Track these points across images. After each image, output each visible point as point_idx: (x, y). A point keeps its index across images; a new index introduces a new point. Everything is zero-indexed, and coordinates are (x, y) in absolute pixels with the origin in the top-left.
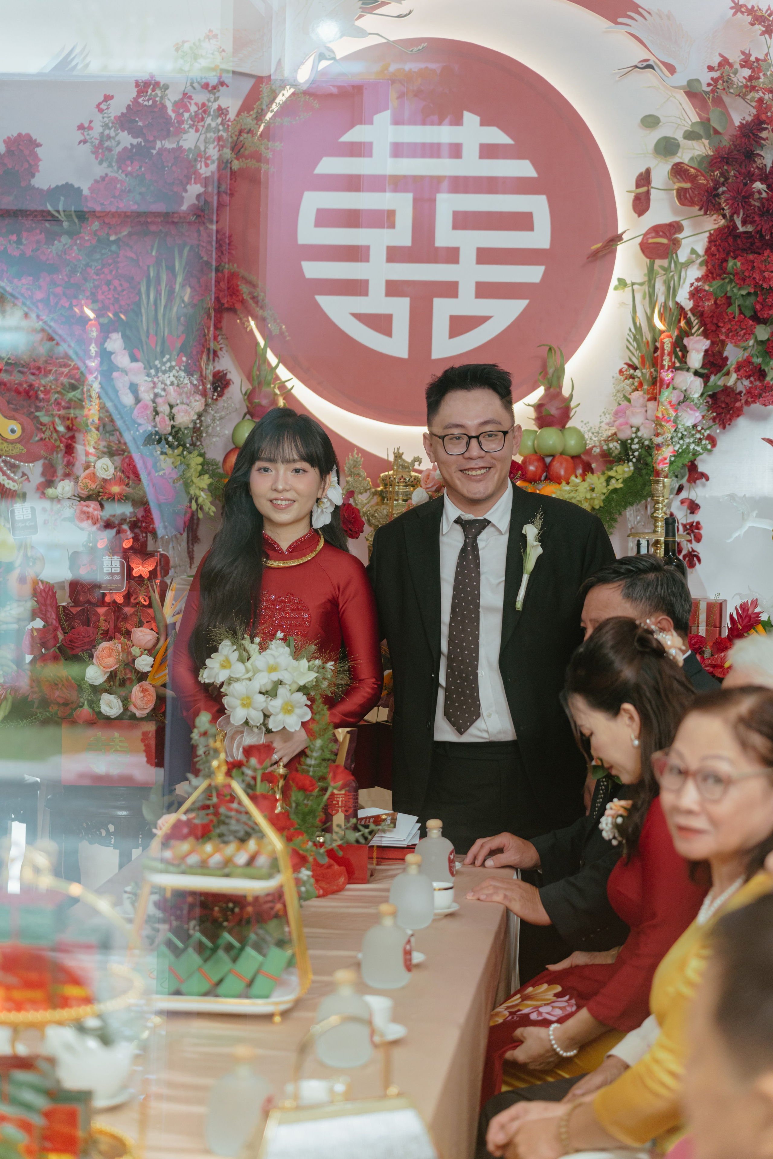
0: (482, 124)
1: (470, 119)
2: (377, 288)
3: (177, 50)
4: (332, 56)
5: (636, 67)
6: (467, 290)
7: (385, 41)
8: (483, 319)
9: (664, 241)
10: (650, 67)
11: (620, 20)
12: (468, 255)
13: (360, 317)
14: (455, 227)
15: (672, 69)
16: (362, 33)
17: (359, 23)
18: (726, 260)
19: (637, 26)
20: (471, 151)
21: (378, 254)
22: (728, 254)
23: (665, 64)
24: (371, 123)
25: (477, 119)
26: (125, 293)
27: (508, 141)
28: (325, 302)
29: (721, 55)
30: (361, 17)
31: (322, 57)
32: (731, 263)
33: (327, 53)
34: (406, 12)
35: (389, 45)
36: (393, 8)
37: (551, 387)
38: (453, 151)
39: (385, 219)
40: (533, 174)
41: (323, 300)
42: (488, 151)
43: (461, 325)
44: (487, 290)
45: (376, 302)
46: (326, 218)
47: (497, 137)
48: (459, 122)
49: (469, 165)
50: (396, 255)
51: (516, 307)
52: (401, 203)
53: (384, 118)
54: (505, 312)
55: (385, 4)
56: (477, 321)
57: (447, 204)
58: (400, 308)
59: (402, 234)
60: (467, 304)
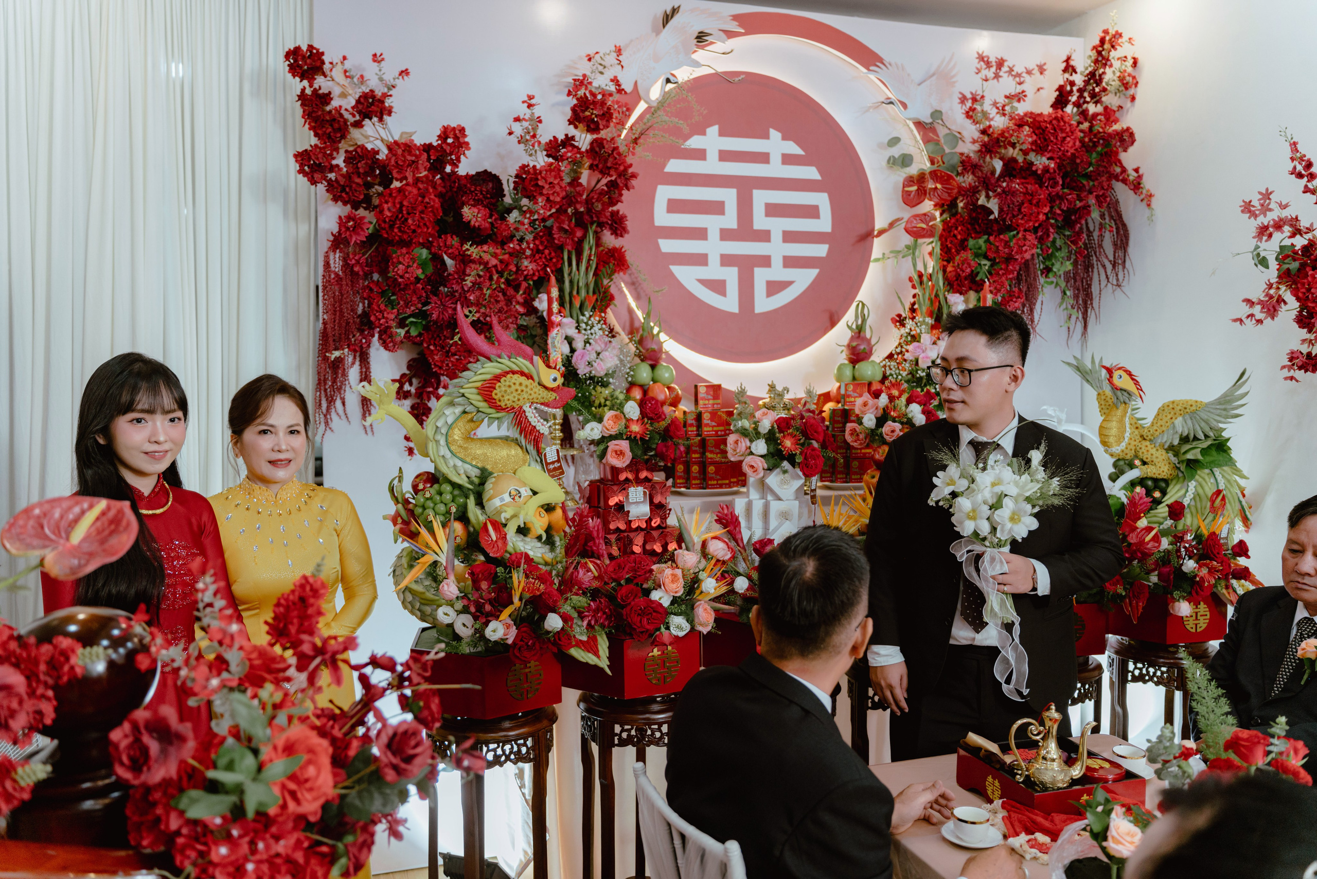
0: (784, 138)
1: (775, 134)
2: (714, 260)
3: (590, 60)
4: (676, 81)
5: (883, 102)
6: (777, 262)
7: (713, 72)
8: (789, 283)
9: (924, 226)
10: (891, 103)
11: (871, 68)
12: (777, 236)
13: (702, 282)
14: (768, 214)
15: (905, 106)
16: (697, 64)
17: (694, 56)
18: (967, 240)
19: (883, 72)
20: (776, 159)
21: (714, 234)
22: (969, 235)
23: (899, 101)
24: (704, 134)
25: (780, 134)
26: (554, 260)
27: (800, 152)
28: (678, 271)
29: (961, 93)
30: (695, 51)
31: (668, 81)
32: (971, 242)
33: (672, 78)
34: (729, 50)
35: (717, 75)
36: (719, 46)
37: (860, 332)
38: (763, 158)
39: (717, 208)
40: (818, 177)
41: (676, 269)
42: (787, 159)
43: (774, 287)
44: (790, 262)
45: (714, 271)
46: (675, 206)
47: (793, 148)
48: (767, 137)
49: (775, 169)
50: (726, 235)
51: (810, 274)
52: (729, 196)
53: (713, 130)
54: (804, 278)
55: (712, 43)
56: (785, 285)
57: (761, 198)
58: (731, 275)
59: (730, 220)
60: (777, 272)
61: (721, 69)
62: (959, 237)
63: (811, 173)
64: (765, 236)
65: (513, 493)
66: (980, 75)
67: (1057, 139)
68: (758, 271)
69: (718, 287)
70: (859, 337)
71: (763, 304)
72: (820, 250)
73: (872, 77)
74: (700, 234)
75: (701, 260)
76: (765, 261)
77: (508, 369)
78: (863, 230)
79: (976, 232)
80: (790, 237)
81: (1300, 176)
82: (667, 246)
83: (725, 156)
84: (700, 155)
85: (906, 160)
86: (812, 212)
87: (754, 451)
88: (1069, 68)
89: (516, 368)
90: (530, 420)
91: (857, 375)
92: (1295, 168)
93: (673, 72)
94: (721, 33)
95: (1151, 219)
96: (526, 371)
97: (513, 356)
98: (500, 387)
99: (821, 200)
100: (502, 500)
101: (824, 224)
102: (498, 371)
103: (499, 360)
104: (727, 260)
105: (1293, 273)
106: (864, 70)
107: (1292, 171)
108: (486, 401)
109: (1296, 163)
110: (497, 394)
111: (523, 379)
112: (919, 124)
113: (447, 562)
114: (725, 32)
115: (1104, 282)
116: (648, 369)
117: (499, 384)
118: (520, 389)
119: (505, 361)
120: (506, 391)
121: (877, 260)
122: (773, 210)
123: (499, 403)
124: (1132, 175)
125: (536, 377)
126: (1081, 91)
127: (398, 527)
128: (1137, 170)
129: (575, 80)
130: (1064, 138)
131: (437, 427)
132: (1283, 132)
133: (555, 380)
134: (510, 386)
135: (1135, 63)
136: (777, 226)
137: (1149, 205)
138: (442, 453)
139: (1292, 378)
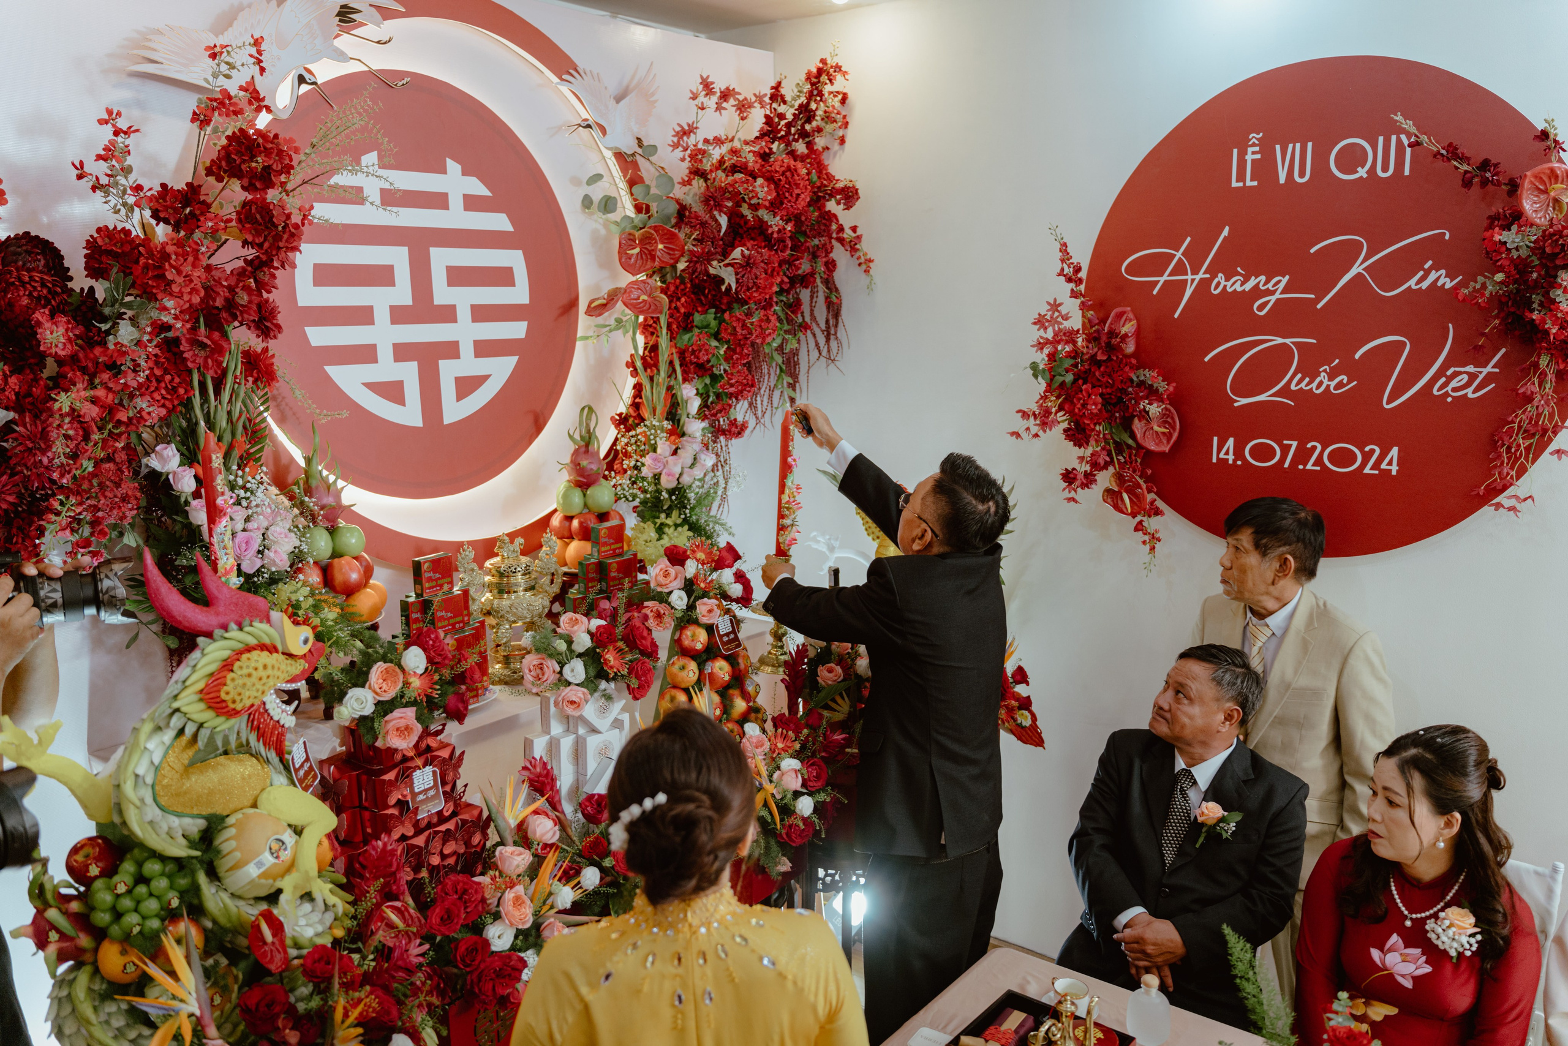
0: (464, 174)
1: (453, 167)
2: (385, 353)
4: (313, 80)
5: (580, 125)
6: (467, 349)
7: (366, 69)
8: (485, 378)
10: (589, 126)
11: (564, 77)
12: (464, 314)
13: (372, 386)
15: (603, 131)
16: (341, 56)
17: (337, 43)
18: (693, 315)
19: (577, 82)
20: (456, 202)
21: (382, 315)
22: (695, 309)
23: (598, 124)
24: (358, 164)
25: (459, 167)
27: (486, 192)
28: (338, 373)
30: (338, 36)
31: (301, 80)
32: (698, 318)
33: (307, 76)
34: (387, 39)
35: (372, 74)
36: (370, 30)
37: (587, 445)
38: (439, 201)
39: (382, 276)
40: (509, 228)
41: (332, 371)
42: (472, 203)
43: (466, 386)
44: (484, 349)
45: (386, 369)
46: (325, 275)
47: (477, 188)
48: (443, 170)
49: (456, 218)
50: (399, 315)
51: (508, 363)
52: (397, 257)
53: (370, 159)
54: (501, 369)
55: (362, 24)
56: (479, 381)
57: (441, 258)
58: (409, 373)
59: (402, 293)
60: (468, 364)
61: (375, 66)
62: (682, 310)
63: (500, 222)
64: (448, 314)
65: (275, 846)
66: (696, 102)
67: (791, 195)
68: (443, 364)
69: (393, 391)
70: (587, 451)
71: (454, 411)
72: (517, 330)
73: (564, 89)
74: (363, 316)
75: (366, 354)
76: (451, 350)
77: (240, 646)
78: (564, 300)
79: (702, 305)
80: (481, 313)
81: (1069, 280)
82: (319, 336)
83: (391, 198)
84: (355, 196)
85: (608, 204)
86: (503, 277)
87: (571, 680)
88: (776, 95)
89: (252, 641)
90: (272, 713)
91: (590, 502)
92: (1062, 270)
93: (308, 66)
94: (373, 9)
95: (870, 287)
96: (267, 641)
97: (246, 622)
98: (233, 680)
99: (514, 259)
100: (260, 864)
101: (519, 294)
102: (226, 653)
103: (227, 635)
104: (402, 352)
105: (1068, 385)
106: (555, 79)
107: (1061, 273)
108: (210, 707)
109: (1065, 266)
110: (229, 692)
111: (264, 657)
112: (619, 156)
113: (200, 1008)
114: (378, 8)
115: (815, 354)
116: (325, 535)
117: (231, 675)
118: (264, 674)
119: (234, 633)
120: (244, 685)
121: (586, 338)
122: (459, 276)
123: (232, 706)
124: (848, 234)
125: (280, 648)
126: (789, 125)
127: (52, 949)
128: (854, 229)
129: (211, 100)
130: (798, 195)
131: (137, 776)
132: (1053, 229)
133: (306, 641)
134: (249, 675)
135: (844, 101)
136: (464, 298)
137: (867, 271)
138: (149, 818)
139: (1073, 500)
